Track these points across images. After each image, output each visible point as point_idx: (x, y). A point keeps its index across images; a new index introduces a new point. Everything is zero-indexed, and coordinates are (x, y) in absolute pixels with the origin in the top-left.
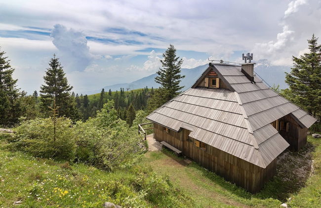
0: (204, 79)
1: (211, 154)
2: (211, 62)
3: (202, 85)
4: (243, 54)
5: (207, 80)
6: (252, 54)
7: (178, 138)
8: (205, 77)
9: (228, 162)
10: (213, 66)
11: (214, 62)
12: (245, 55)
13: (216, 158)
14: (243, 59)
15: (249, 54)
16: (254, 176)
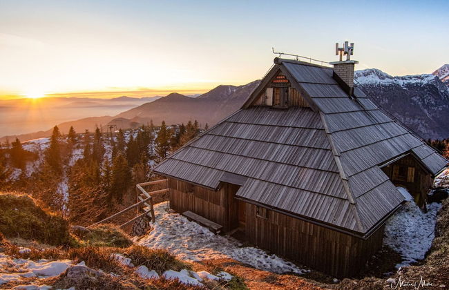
0: (264, 91)
1: (277, 223)
2: (278, 56)
3: (260, 101)
4: (337, 44)
5: (270, 92)
6: (352, 44)
7: (216, 202)
8: (267, 86)
9: (304, 234)
10: (281, 64)
11: (283, 57)
12: (341, 46)
13: (285, 229)
14: (337, 54)
15: (346, 43)
16: (347, 249)
